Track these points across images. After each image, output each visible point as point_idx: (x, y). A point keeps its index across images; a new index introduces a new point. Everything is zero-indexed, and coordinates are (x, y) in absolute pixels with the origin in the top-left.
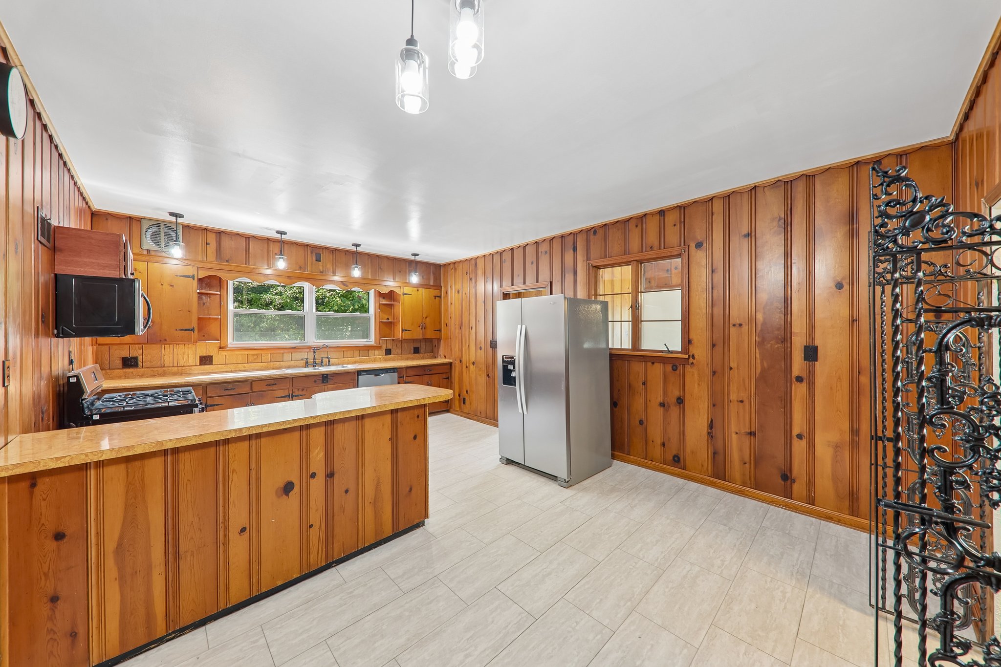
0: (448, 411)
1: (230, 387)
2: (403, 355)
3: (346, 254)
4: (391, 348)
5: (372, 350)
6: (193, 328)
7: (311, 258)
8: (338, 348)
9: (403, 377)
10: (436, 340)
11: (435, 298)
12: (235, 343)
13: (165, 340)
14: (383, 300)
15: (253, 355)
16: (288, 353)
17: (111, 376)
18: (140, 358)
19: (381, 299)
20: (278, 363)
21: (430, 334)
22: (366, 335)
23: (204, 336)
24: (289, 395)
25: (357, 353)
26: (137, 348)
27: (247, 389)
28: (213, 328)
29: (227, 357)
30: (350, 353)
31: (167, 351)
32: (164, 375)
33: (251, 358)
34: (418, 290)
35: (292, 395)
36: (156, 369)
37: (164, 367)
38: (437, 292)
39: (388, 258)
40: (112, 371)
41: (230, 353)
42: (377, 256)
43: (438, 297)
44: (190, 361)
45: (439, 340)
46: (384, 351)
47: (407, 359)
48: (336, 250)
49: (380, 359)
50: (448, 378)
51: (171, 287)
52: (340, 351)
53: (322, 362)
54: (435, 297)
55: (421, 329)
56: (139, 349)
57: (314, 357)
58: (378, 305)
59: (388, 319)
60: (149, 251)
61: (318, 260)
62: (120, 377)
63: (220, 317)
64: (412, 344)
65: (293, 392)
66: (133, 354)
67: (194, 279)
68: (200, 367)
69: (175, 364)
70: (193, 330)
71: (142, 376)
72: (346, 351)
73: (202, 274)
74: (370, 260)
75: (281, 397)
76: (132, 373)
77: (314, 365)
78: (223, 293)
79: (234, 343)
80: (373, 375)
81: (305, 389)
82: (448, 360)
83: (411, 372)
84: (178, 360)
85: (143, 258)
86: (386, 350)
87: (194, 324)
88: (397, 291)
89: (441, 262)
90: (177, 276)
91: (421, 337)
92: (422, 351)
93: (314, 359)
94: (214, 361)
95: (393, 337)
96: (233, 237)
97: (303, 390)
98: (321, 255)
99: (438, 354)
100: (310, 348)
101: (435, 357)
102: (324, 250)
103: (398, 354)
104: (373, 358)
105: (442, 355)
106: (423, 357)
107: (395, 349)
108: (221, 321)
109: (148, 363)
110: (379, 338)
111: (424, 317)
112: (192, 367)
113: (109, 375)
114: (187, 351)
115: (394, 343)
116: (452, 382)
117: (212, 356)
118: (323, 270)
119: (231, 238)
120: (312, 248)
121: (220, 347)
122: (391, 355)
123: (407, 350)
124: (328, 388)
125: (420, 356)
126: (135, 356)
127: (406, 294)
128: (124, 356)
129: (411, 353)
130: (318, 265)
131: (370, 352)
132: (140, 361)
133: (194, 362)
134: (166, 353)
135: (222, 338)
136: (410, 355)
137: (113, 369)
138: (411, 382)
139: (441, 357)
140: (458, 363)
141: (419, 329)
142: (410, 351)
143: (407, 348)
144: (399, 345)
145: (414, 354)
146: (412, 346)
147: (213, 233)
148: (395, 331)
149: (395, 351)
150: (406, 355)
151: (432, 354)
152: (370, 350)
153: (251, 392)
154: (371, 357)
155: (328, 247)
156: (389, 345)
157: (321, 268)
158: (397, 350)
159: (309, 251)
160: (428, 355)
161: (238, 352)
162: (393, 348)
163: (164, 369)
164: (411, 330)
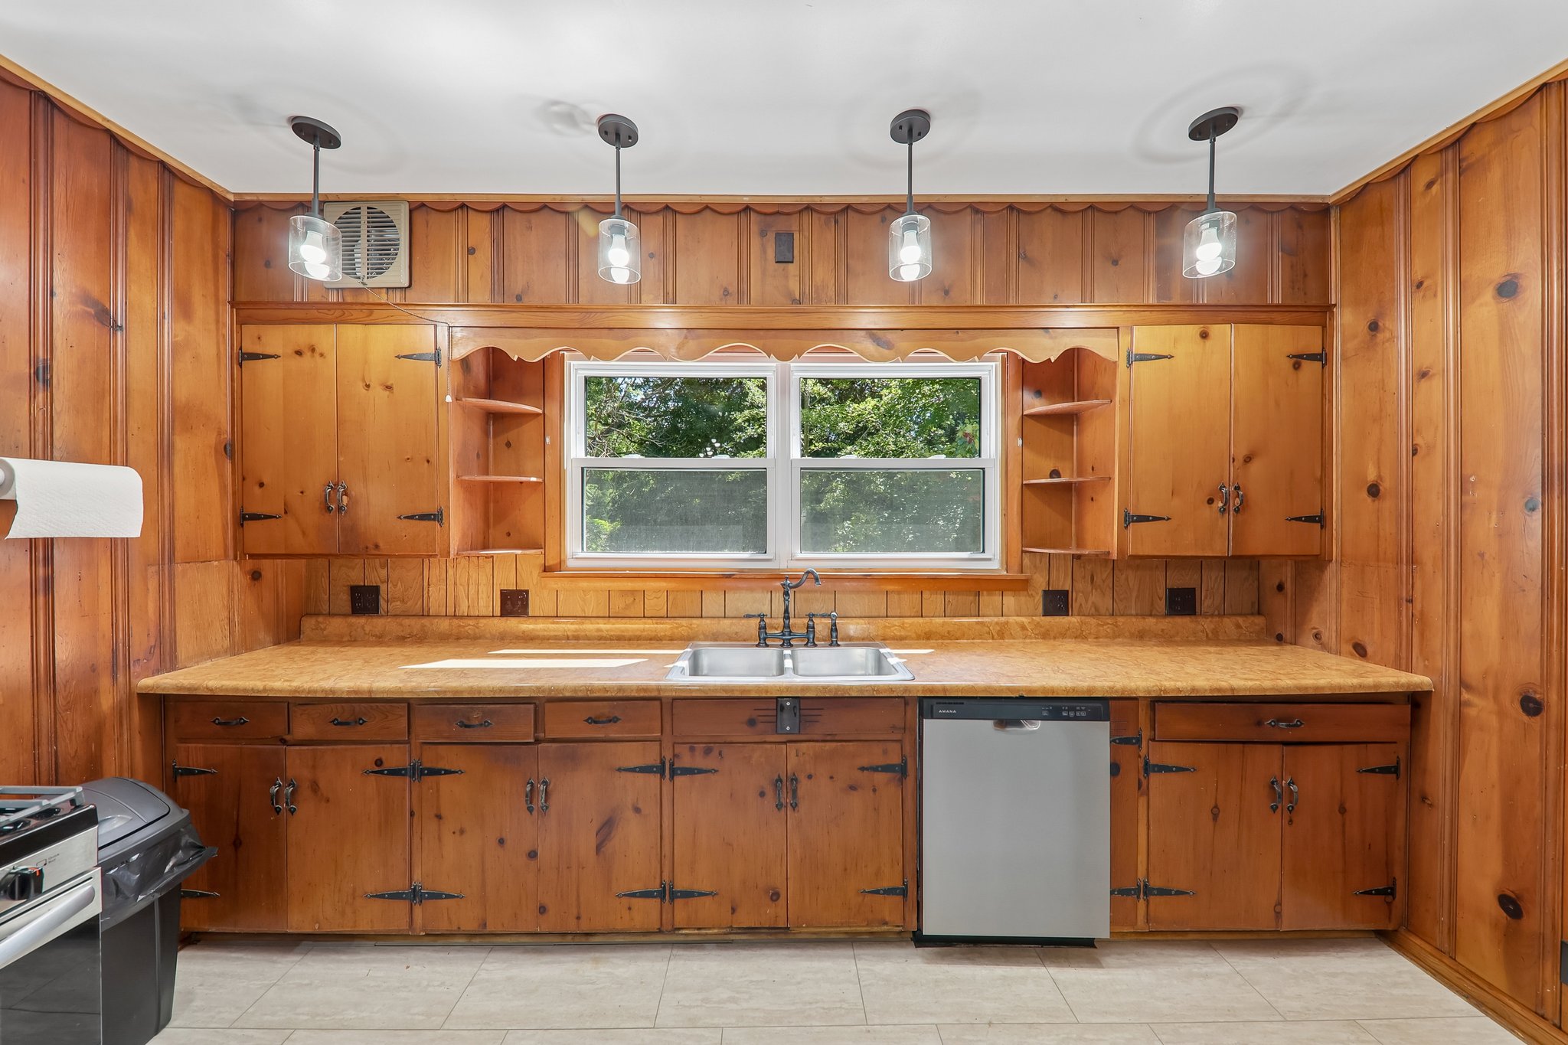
0: (1387, 937)
1: (476, 715)
2: (1121, 620)
3: (883, 220)
4: (1067, 587)
5: (991, 591)
6: (441, 511)
7: (762, 252)
8: (870, 580)
9: (1139, 741)
10: (1289, 563)
11: (1297, 366)
12: (582, 555)
14: (1037, 399)
15: (624, 593)
16: (716, 590)
17: (325, 632)
18: (383, 588)
19: (1029, 397)
20: (684, 622)
21: (1268, 538)
23: (509, 534)
24: (663, 763)
25: (934, 601)
26: (378, 565)
27: (524, 731)
28: (528, 513)
29: (561, 597)
30: (909, 600)
31: (435, 572)
33: (618, 604)
34: (1204, 335)
35: (672, 764)
36: (406, 621)
37: (428, 616)
38: (1308, 338)
39: (1058, 209)
41: (569, 584)
43: (1312, 357)
44: (482, 603)
45: (1312, 564)
46: (1039, 598)
47: (1140, 635)
48: (849, 208)
49: (1023, 628)
50: (1393, 770)
51: (391, 393)
52: (874, 592)
53: (811, 628)
54: (1297, 360)
55: (1223, 511)
56: (382, 567)
57: (786, 611)
58: (1014, 422)
59: (1055, 473)
60: (340, 291)
61: (786, 258)
63: (533, 480)
64: (1161, 575)
65: (675, 756)
66: (371, 579)
67: (437, 362)
68: (498, 620)
69: (450, 612)
70: (440, 518)
72: (899, 593)
73: (462, 347)
74: (979, 229)
75: (633, 770)
76: (363, 627)
78: (552, 410)
79: (579, 555)
80: (990, 723)
81: (715, 752)
82: (1405, 679)
83: (1182, 724)
84: (456, 597)
85: (330, 315)
86: (1046, 593)
87: (442, 501)
88: (1101, 346)
89: (1329, 185)
90: (400, 358)
91: (1220, 548)
92: (1207, 603)
93: (787, 615)
94: (535, 605)
95: (1078, 546)
96: (535, 218)
97: (708, 751)
98: (796, 236)
99: (1297, 626)
100: (775, 576)
101: (1280, 639)
102: (804, 214)
103: (1097, 613)
104: (997, 623)
105: (1329, 635)
106: (1215, 632)
107: (1083, 592)
108: (548, 492)
109: (398, 603)
110: (1016, 545)
111: (1234, 459)
112: (483, 621)
113: (321, 629)
114: (474, 576)
115: (1083, 569)
116: (1424, 798)
117: (527, 592)
118: (802, 293)
119: (530, 222)
120: (763, 217)
121: (546, 569)
122: (1068, 615)
123: (1137, 597)
124: (800, 754)
125: (1200, 627)
126: (374, 585)
127: (1143, 358)
128: (355, 584)
129: (1157, 611)
130: (786, 277)
131: (985, 599)
132: (384, 599)
133: (489, 606)
134: (433, 580)
135: (551, 543)
136: (1151, 621)
137: (330, 614)
138: (1180, 769)
139: (1325, 647)
140: (1501, 714)
141: (1209, 513)
142: (1152, 604)
143: (1139, 591)
144: (1104, 576)
145: (1168, 619)
146: (1160, 586)
147: (484, 215)
148: (1089, 520)
149: (1087, 601)
150: (1134, 620)
151: (1260, 621)
152: (985, 593)
153: (537, 741)
154: (986, 619)
155: (818, 201)
156: (1062, 576)
157: (794, 286)
158: (1092, 599)
159: (754, 228)
160: (1238, 626)
161: (584, 584)
162: (1079, 585)
163: (425, 621)
164: (1169, 519)
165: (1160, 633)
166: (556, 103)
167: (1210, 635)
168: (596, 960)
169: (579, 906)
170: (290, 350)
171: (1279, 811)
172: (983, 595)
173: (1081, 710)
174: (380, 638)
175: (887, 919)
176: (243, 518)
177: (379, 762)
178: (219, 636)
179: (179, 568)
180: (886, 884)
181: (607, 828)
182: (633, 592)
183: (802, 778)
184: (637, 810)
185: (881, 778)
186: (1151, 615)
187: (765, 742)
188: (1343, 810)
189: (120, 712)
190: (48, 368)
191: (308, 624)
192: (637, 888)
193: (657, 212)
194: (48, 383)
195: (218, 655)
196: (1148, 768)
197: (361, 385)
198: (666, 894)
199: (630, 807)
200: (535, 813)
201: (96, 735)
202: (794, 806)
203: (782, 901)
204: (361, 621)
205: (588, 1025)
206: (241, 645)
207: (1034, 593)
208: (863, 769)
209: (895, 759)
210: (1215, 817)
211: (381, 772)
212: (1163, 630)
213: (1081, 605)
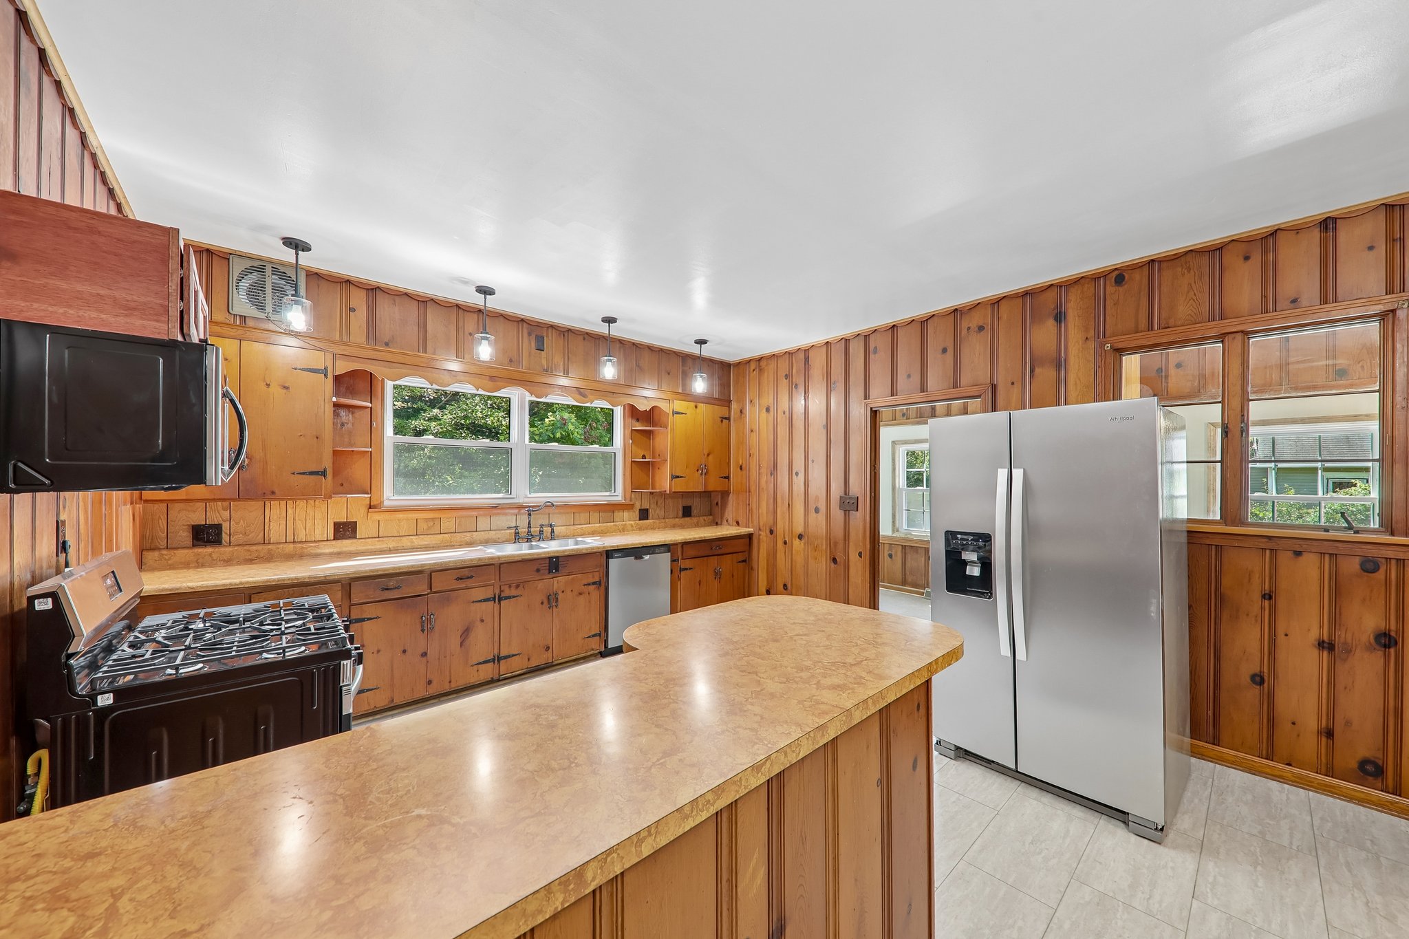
1: (392, 583)
2: (667, 520)
3: (584, 339)
4: (648, 507)
5: (619, 510)
6: (325, 470)
7: (528, 344)
8: (566, 507)
9: (678, 559)
10: (720, 494)
11: (722, 421)
12: (396, 497)
13: (273, 493)
14: (637, 424)
15: (427, 520)
16: (485, 515)
17: (169, 562)
18: (225, 526)
19: (635, 422)
20: (468, 534)
21: (714, 484)
22: (609, 485)
23: (342, 485)
24: (495, 596)
25: (595, 516)
26: (220, 508)
27: (422, 588)
28: (358, 470)
29: (382, 524)
30: (584, 516)
31: (276, 513)
32: (269, 559)
33: (423, 526)
34: (696, 407)
35: (499, 596)
36: (254, 548)
37: (269, 543)
38: (725, 412)
39: (651, 348)
40: (172, 552)
41: (387, 516)
42: (634, 344)
43: (726, 418)
44: (317, 532)
45: (725, 494)
46: (637, 513)
47: (674, 527)
48: (570, 331)
49: (632, 526)
50: (744, 561)
51: (285, 391)
52: (568, 513)
53: (541, 532)
54: (722, 419)
55: (701, 474)
56: (224, 509)
57: (529, 523)
58: (628, 432)
59: (644, 457)
60: (243, 318)
61: (540, 349)
62: (186, 565)
63: (370, 450)
64: (680, 500)
65: (501, 591)
66: (213, 519)
67: (326, 376)
68: (334, 542)
69: (290, 539)
70: (324, 473)
71: (228, 562)
72: (579, 513)
73: (342, 367)
75: (480, 601)
76: (210, 555)
77: (529, 538)
78: (377, 406)
79: (393, 498)
80: (633, 558)
81: (521, 586)
82: (747, 530)
83: (691, 552)
84: (294, 530)
85: (232, 332)
86: (640, 510)
87: (327, 463)
88: (664, 406)
89: (732, 358)
90: (295, 369)
91: (701, 489)
92: (695, 511)
93: (529, 526)
94: (360, 531)
95: (652, 489)
96: (397, 299)
97: (517, 586)
98: (545, 338)
99: (722, 518)
100: (521, 507)
101: (717, 524)
102: (550, 329)
103: (658, 518)
104: (621, 525)
105: (730, 521)
106: (698, 523)
107: (653, 509)
108: (373, 457)
109: (241, 535)
110: (629, 490)
111: (704, 455)
113: (165, 559)
114: (312, 513)
115: (655, 499)
116: (752, 568)
117: (356, 522)
118: (548, 367)
119: (395, 301)
120: (530, 326)
121: (369, 507)
122: (649, 519)
123: (672, 512)
124: (559, 582)
125: (692, 520)
126: (216, 523)
127: (678, 413)
128: (195, 524)
130: (541, 358)
131: (616, 514)
132: (226, 533)
133: (324, 534)
134: (274, 517)
135: (374, 489)
136: (677, 520)
137: (174, 549)
138: (690, 569)
139: (729, 524)
140: (766, 536)
141: (697, 474)
142: (677, 515)
143: (673, 507)
144: (662, 501)
145: (683, 519)
146: (680, 504)
147: (362, 290)
148: (657, 478)
149: (655, 513)
150: (671, 520)
151: (711, 517)
152: (616, 511)
153: (429, 593)
155: (556, 324)
156: (646, 502)
157: (544, 363)
158: (657, 512)
159: (525, 331)
160: (705, 520)
161: (400, 516)
162: (652, 506)
163: (270, 547)
164: (685, 477)
165: (680, 525)
167: (696, 524)
169: (450, 676)
174: (227, 562)
175: (594, 647)
180: (593, 633)
181: (466, 632)
182: (433, 519)
183: (560, 593)
184: (482, 621)
185: (592, 587)
186: (678, 518)
187: (544, 579)
188: (733, 576)
191: (150, 557)
192: (481, 660)
193: (474, 312)
196: (681, 570)
197: (263, 383)
198: (498, 659)
199: (479, 620)
200: (426, 632)
202: (556, 606)
203: (551, 650)
207: (635, 510)
208: (585, 585)
209: (597, 579)
210: (700, 584)
212: (680, 522)
213: (652, 515)
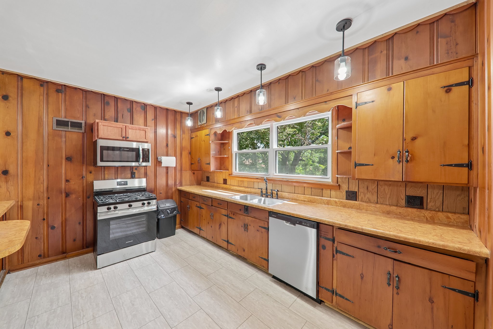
1: (205, 199)
4: (356, 190)
5: (326, 189)
9: (333, 241)
11: (448, 91)
15: (241, 181)
18: (210, 177)
19: (340, 122)
23: (224, 167)
24: (228, 215)
33: (240, 183)
34: (390, 89)
38: (457, 76)
43: (458, 85)
46: (344, 193)
47: (385, 213)
49: (336, 202)
50: (471, 295)
51: (204, 142)
53: (272, 193)
54: (449, 88)
55: (399, 161)
56: (210, 173)
58: (335, 131)
59: (350, 148)
63: (228, 156)
67: (210, 136)
68: (223, 185)
69: (217, 182)
70: (209, 164)
73: (212, 132)
75: (224, 215)
76: (207, 184)
77: (267, 195)
78: (230, 142)
79: (235, 172)
81: (235, 215)
82: (486, 251)
84: (218, 179)
86: (347, 192)
88: (348, 103)
90: (205, 135)
91: (398, 177)
92: (431, 204)
93: (266, 189)
94: (228, 182)
97: (233, 214)
101: (471, 227)
103: (369, 201)
104: (326, 200)
105: (477, 226)
106: (432, 218)
107: (363, 193)
108: (229, 158)
109: (211, 180)
110: (335, 175)
111: (405, 140)
112: (220, 184)
113: (203, 184)
114: (221, 175)
115: (363, 184)
117: (227, 179)
121: (229, 175)
122: (356, 201)
123: (390, 197)
124: (248, 219)
125: (422, 214)
127: (362, 104)
128: (207, 176)
129: (400, 204)
131: (324, 191)
133: (222, 182)
134: (216, 176)
135: (230, 169)
137: (204, 181)
138: (347, 255)
141: (392, 163)
142: (398, 201)
143: (390, 195)
144: (373, 187)
145: (405, 209)
146: (402, 193)
149: (365, 197)
150: (386, 206)
151: (465, 217)
152: (325, 189)
153: (212, 206)
154: (323, 198)
156: (354, 186)
158: (367, 196)
162: (361, 190)
163: (214, 183)
164: (372, 165)
165: (398, 213)
166: (207, 90)
167: (429, 219)
168: (218, 250)
169: (217, 239)
170: (195, 136)
171: (392, 286)
172: (324, 190)
173: (308, 224)
174: (209, 186)
175: (264, 266)
176: (192, 164)
177: (197, 205)
178: (188, 182)
179: (183, 171)
180: (264, 257)
181: (220, 225)
183: (249, 225)
184: (224, 223)
186: (397, 206)
187: (243, 215)
188: (431, 301)
189: (175, 191)
190: (168, 144)
191: (202, 182)
192: (224, 239)
193: (237, 97)
194: (168, 146)
195: (188, 185)
196: (337, 251)
197: (202, 141)
198: (228, 242)
200: (212, 219)
201: (172, 194)
202: (247, 231)
203: (245, 252)
204: (207, 182)
205: (209, 257)
206: (191, 185)
207: (342, 191)
208: (260, 227)
209: (266, 226)
211: (197, 206)
212: (400, 213)
213: (362, 197)
